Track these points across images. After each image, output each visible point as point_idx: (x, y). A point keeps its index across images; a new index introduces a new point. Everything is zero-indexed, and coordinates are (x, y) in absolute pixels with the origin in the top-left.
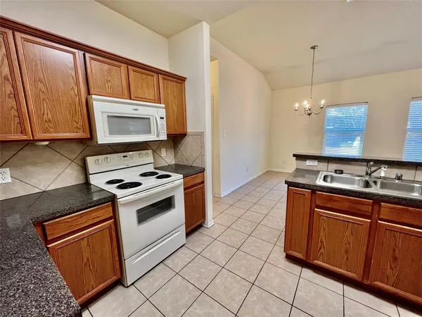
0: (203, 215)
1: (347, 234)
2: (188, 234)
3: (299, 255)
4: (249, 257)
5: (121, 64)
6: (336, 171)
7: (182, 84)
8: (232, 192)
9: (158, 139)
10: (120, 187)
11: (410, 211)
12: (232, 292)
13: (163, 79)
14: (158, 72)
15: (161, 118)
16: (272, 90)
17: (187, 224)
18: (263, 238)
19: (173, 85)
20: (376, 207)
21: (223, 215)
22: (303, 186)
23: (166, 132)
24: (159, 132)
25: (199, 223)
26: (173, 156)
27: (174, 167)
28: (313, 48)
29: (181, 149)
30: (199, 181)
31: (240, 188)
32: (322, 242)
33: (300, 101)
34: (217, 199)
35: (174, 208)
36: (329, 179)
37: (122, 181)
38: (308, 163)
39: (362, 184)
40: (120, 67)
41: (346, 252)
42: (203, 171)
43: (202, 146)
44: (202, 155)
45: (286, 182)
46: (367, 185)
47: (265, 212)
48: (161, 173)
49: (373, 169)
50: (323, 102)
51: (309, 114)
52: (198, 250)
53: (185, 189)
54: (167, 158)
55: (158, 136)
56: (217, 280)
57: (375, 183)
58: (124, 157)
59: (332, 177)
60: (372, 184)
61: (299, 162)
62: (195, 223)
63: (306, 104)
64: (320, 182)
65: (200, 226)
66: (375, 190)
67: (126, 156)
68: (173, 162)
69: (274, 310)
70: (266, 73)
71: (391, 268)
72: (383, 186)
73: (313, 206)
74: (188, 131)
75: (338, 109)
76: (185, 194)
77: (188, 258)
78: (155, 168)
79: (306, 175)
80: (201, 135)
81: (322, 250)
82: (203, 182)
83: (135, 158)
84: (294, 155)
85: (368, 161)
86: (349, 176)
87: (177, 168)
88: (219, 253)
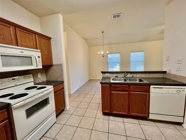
0: (64, 105)
1: (122, 98)
2: (57, 116)
3: (108, 111)
4: (88, 118)
5: (10, 26)
6: (116, 77)
7: (49, 40)
8: (76, 91)
9: (37, 68)
10: (11, 98)
11: (138, 87)
12: (84, 137)
13: (39, 37)
14: (35, 33)
15: (38, 57)
16: (89, 47)
17: (57, 111)
18: (93, 108)
19: (44, 41)
20: (129, 87)
21: (73, 102)
22: (107, 83)
23: (41, 64)
24: (38, 64)
25: (62, 109)
26: (45, 77)
27: (46, 82)
28: (103, 32)
29: (50, 72)
30: (61, 87)
31: (79, 88)
32: (115, 104)
33: (100, 51)
34: (70, 95)
35: (49, 104)
36: (114, 80)
37: (12, 94)
38: (106, 74)
39: (124, 80)
40: (10, 27)
41: (123, 105)
42: (63, 82)
43: (62, 70)
44: (62, 75)
45: (101, 83)
46: (125, 80)
47: (92, 97)
48: (39, 86)
49: (126, 75)
50: (107, 52)
51: (104, 56)
52: (64, 123)
53: (54, 93)
54: (42, 78)
55: (37, 66)
56: (76, 134)
57: (127, 79)
58: (13, 79)
59: (115, 79)
60: (127, 80)
61: (103, 74)
62: (60, 109)
63: (102, 53)
64: (112, 81)
65: (63, 110)
66: (128, 82)
67: (15, 79)
68: (45, 80)
69: (102, 138)
70: (86, 40)
71: (135, 107)
72: (129, 80)
73: (111, 91)
74: (53, 63)
75: (110, 55)
76: (55, 96)
77: (59, 129)
78: (34, 84)
79: (106, 79)
80: (61, 65)
81: (115, 107)
82: (63, 88)
83: (21, 80)
84: (101, 72)
85: (124, 72)
86: (120, 78)
87: (48, 83)
88: (75, 121)
